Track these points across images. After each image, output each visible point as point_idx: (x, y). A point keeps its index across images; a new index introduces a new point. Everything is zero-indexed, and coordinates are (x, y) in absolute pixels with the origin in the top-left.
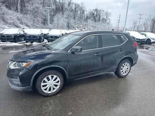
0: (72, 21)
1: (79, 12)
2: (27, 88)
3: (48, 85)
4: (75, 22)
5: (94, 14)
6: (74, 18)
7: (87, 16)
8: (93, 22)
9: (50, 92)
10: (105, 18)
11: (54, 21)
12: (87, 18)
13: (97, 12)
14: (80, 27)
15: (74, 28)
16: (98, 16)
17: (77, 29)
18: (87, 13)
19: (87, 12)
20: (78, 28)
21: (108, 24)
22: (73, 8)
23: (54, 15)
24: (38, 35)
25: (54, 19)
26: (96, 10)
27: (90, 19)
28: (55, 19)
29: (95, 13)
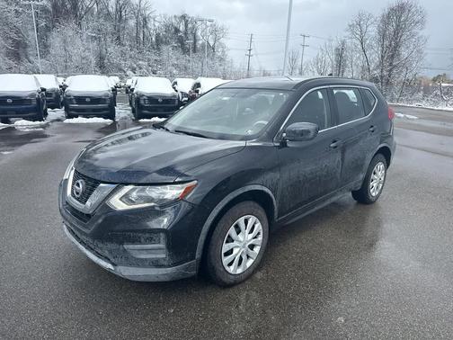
0: (113, 49)
1: (132, 23)
2: (186, 269)
3: (238, 247)
4: (123, 54)
5: (177, 30)
6: (118, 38)
7: (158, 36)
8: (179, 53)
9: (239, 271)
10: (212, 43)
11: (51, 50)
12: (157, 40)
13: (186, 26)
14: (141, 68)
15: (121, 70)
16: (191, 37)
17: (129, 72)
18: (155, 25)
19: (157, 24)
20: (134, 70)
21: (221, 59)
22: (110, 9)
23: (48, 29)
24: (33, 95)
25: (51, 40)
26: (183, 17)
27: (167, 43)
28: (55, 40)
29: (182, 28)
